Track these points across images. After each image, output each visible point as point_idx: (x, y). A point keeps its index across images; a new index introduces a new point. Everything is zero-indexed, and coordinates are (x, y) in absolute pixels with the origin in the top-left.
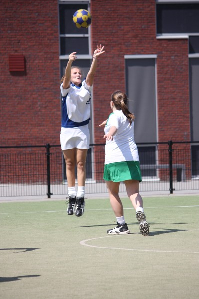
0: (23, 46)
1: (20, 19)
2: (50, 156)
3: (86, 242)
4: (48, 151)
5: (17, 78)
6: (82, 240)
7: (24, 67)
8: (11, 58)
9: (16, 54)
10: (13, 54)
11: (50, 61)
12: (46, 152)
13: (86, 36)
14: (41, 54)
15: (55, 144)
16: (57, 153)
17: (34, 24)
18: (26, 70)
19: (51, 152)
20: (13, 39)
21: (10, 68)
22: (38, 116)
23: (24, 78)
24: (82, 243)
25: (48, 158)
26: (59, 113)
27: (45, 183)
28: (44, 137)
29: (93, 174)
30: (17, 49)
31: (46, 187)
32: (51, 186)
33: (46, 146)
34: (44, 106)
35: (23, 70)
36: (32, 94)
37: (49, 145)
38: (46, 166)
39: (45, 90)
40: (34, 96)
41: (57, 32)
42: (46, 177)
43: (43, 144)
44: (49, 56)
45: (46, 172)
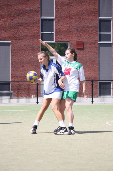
0: (83, 37)
1: (82, 26)
2: (93, 85)
3: (108, 123)
4: (92, 83)
5: (79, 51)
6: (107, 122)
7: (82, 46)
8: (77, 42)
9: (80, 41)
10: (78, 40)
11: (94, 44)
12: (91, 83)
13: (110, 33)
14: (90, 41)
15: (95, 80)
16: (96, 84)
17: (88, 28)
18: (83, 48)
19: (93, 83)
20: (78, 34)
21: (77, 47)
22: (88, 68)
23: (83, 51)
24: (107, 123)
25: (92, 86)
26: (97, 66)
27: (91, 97)
28: (91, 77)
29: (111, 94)
30: (80, 39)
31: (91, 99)
32: (93, 98)
33: (91, 81)
34: (91, 63)
35: (82, 48)
36: (86, 58)
37: (93, 80)
38: (91, 90)
39: (91, 57)
40: (87, 59)
41: (97, 31)
42: (91, 94)
43: (90, 80)
44: (94, 42)
45: (91, 92)
